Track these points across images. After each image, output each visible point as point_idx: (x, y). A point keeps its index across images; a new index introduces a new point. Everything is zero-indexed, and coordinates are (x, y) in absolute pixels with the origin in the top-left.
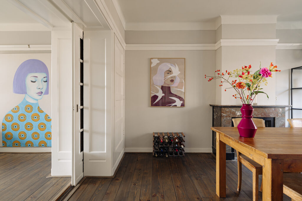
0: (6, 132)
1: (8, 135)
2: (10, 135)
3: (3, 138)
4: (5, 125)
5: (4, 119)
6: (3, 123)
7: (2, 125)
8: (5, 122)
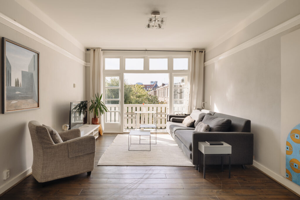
0: (291, 157)
1: (295, 164)
2: (297, 165)
3: (287, 165)
4: (291, 146)
5: (290, 137)
6: (287, 142)
7: (287, 144)
8: (290, 141)
